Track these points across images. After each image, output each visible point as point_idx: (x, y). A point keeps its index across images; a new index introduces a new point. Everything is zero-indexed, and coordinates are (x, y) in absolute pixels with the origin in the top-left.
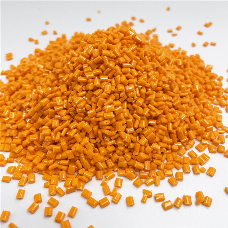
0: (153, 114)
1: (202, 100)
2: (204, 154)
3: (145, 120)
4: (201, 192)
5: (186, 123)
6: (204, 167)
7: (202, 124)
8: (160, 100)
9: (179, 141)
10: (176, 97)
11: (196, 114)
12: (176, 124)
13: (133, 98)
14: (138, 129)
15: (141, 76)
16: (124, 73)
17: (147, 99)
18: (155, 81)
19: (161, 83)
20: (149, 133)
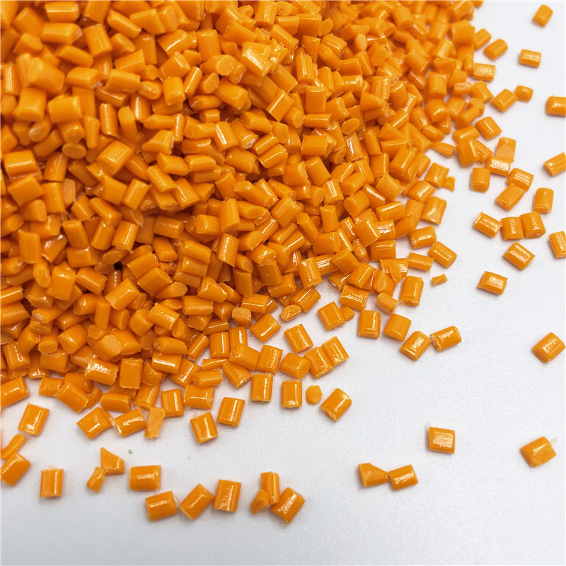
0: (164, 203)
1: (394, 138)
2: (336, 340)
3: (135, 223)
4: (277, 475)
5: (300, 229)
6: (318, 387)
7: (358, 236)
8: (198, 151)
9: (263, 291)
10: (275, 134)
11: (346, 196)
12: (250, 241)
13: (83, 142)
14: (109, 253)
15: (126, 54)
16: (54, 45)
17: (145, 146)
18: (184, 78)
19: (210, 83)
20: (147, 269)
